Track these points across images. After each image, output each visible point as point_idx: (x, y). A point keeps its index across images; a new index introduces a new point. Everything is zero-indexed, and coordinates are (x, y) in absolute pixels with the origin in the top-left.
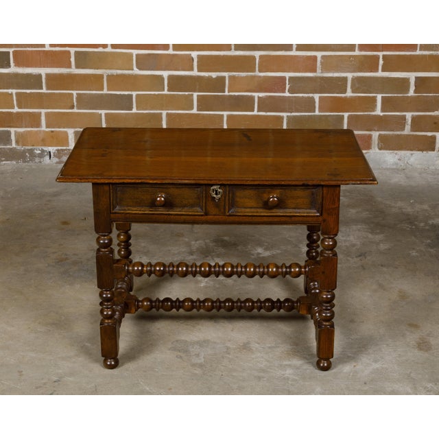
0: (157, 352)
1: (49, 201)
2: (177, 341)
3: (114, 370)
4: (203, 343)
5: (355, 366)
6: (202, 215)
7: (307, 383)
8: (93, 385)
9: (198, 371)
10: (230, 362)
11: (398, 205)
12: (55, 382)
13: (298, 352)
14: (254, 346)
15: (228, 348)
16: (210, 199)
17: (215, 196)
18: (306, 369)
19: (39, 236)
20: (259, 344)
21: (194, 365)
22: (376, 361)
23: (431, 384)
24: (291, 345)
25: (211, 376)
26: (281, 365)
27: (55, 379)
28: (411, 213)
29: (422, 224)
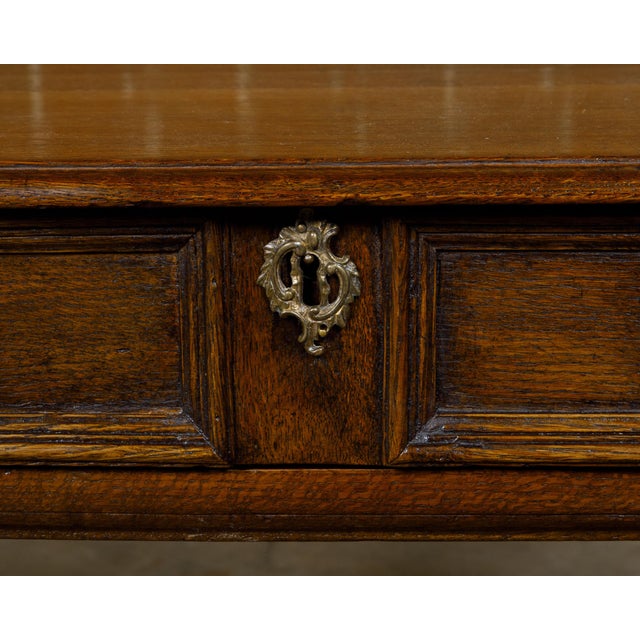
6: (201, 468)
16: (261, 336)
17: (298, 309)
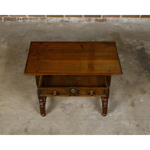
0: (56, 109)
1: (22, 39)
2: (62, 104)
3: (45, 117)
4: (70, 105)
5: (113, 114)
7: (99, 122)
8: (39, 123)
9: (68, 117)
10: (77, 113)
11: (127, 40)
12: (28, 122)
13: (97, 108)
14: (84, 105)
15: (77, 107)
18: (99, 116)
19: (19, 56)
20: (86, 105)
21: (67, 114)
22: (119, 112)
23: (134, 121)
24: (95, 105)
25: (72, 119)
26: (92, 114)
27: (28, 121)
28: (131, 44)
29: (134, 49)
